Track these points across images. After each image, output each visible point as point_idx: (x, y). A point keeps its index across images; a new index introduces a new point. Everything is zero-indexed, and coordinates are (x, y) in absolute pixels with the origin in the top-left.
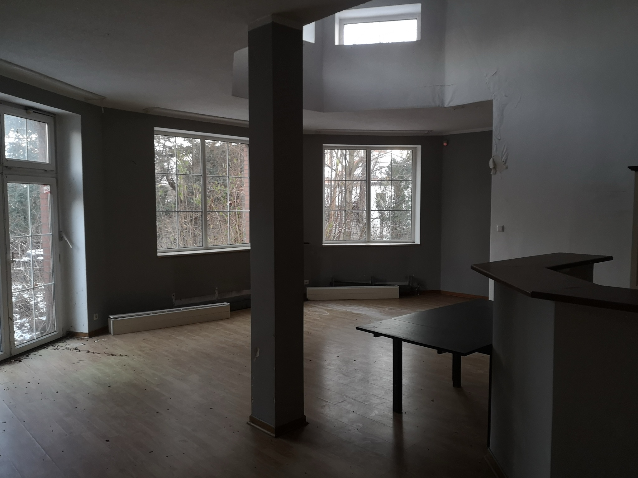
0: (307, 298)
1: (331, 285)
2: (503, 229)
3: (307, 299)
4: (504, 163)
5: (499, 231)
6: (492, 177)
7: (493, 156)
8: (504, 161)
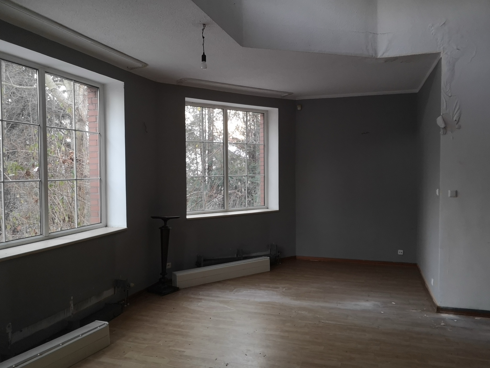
0: (178, 286)
1: (198, 265)
2: (456, 194)
3: (178, 288)
4: (456, 122)
5: (451, 197)
6: (442, 137)
7: (442, 114)
8: (457, 120)
